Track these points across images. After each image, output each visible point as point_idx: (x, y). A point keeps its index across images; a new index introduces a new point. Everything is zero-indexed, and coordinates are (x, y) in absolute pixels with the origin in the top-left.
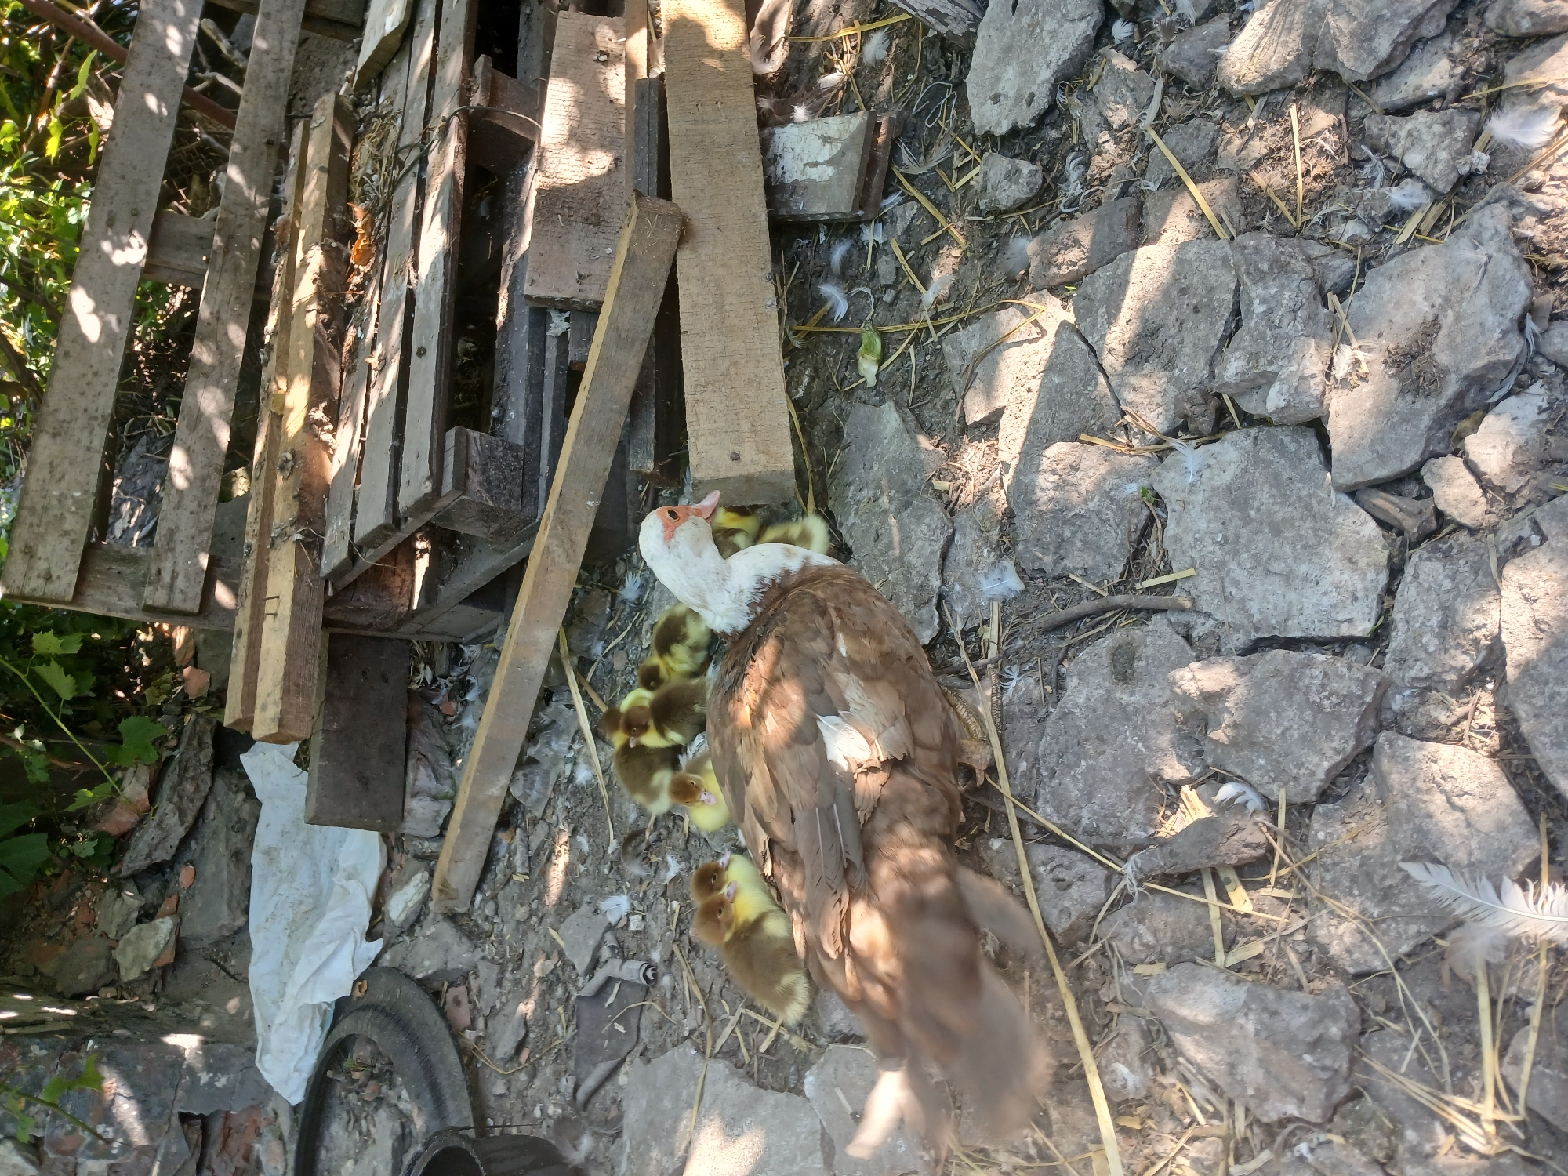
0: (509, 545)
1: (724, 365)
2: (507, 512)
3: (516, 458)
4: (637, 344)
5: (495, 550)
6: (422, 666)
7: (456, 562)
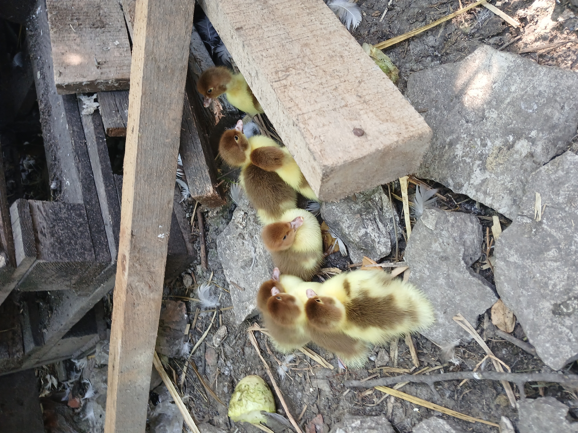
0: (91, 288)
1: (296, 49)
2: (83, 264)
3: (80, 215)
4: (177, 73)
5: (80, 295)
6: (48, 377)
7: (51, 309)
